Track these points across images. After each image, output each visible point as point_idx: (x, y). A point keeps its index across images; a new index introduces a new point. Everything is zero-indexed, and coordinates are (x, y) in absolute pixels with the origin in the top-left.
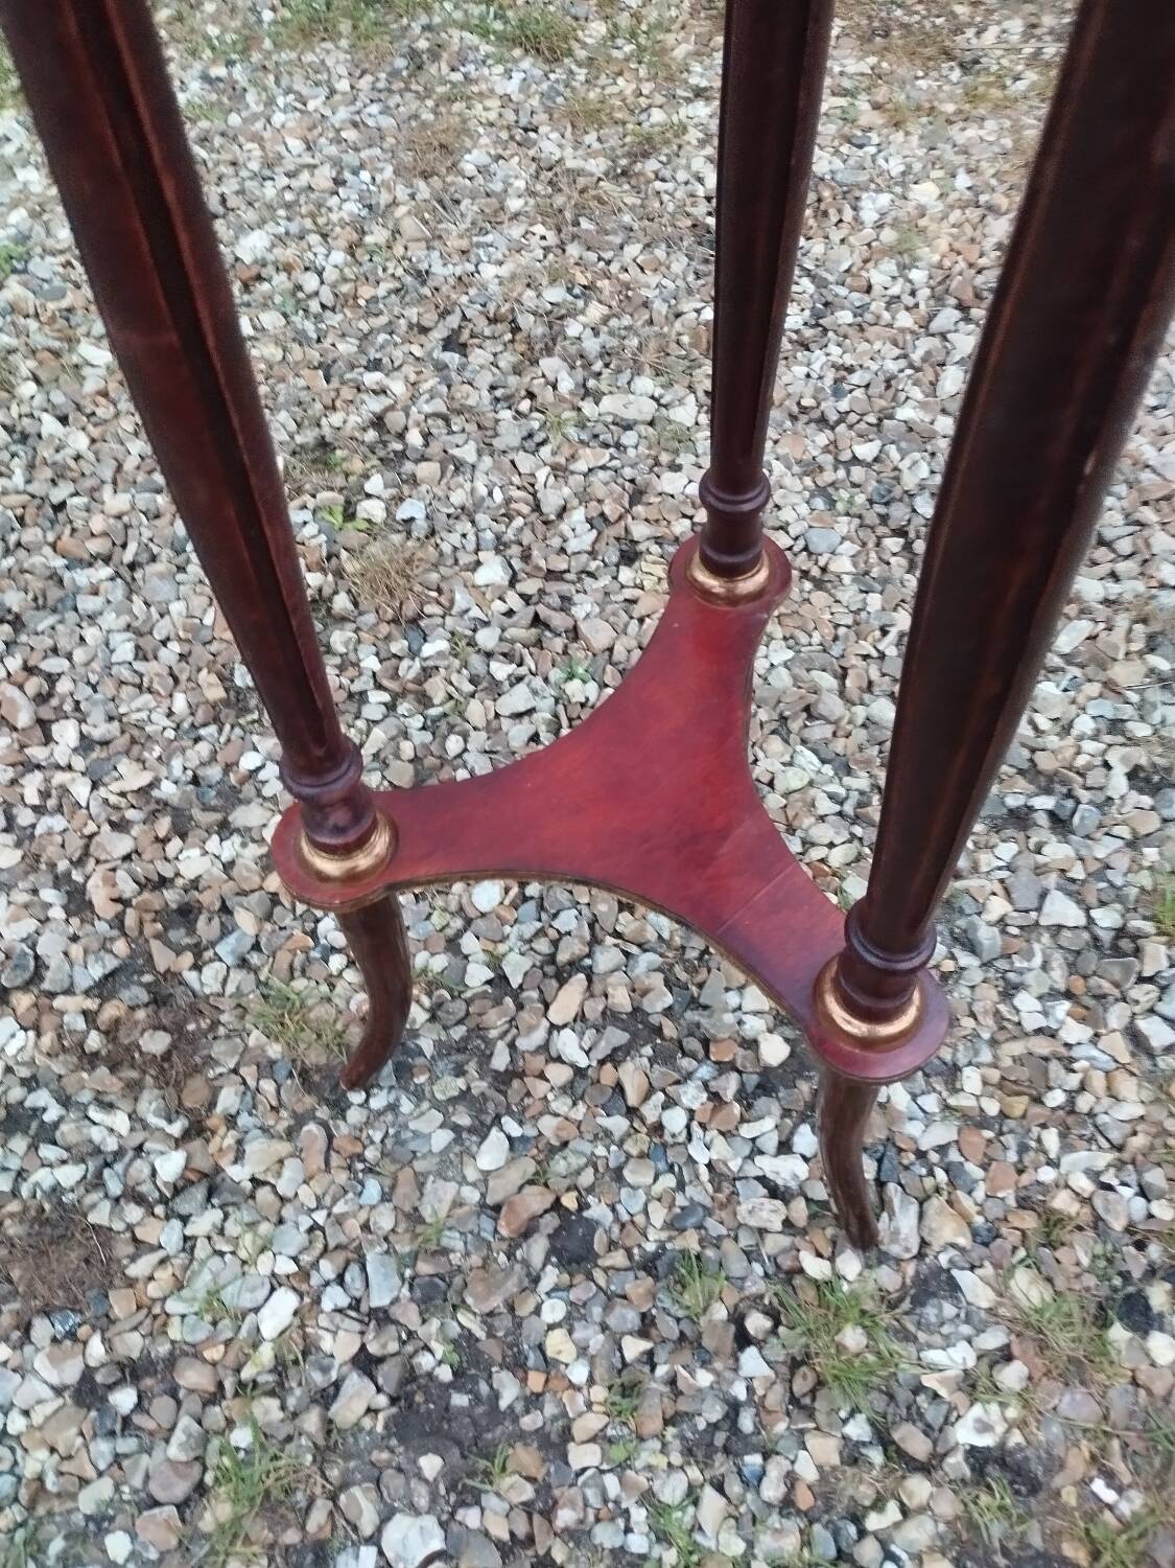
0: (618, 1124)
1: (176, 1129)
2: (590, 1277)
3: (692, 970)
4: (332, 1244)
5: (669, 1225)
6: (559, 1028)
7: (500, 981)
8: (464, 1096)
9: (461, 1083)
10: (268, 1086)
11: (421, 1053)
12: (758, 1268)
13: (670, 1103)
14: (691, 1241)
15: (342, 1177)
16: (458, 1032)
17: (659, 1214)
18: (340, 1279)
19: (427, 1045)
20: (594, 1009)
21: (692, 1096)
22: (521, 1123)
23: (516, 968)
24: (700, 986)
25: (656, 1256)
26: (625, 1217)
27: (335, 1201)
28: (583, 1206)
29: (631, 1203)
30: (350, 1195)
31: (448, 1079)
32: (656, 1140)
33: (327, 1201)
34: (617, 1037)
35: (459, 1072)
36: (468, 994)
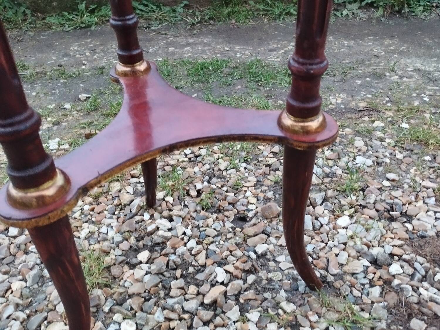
0: (212, 247)
1: (396, 282)
2: (238, 211)
3: (156, 295)
4: (325, 234)
5: (208, 218)
6: (222, 283)
7: (243, 310)
8: (269, 271)
9: (270, 275)
10: (356, 293)
11: (286, 291)
12: (186, 203)
13: (190, 250)
14: (203, 213)
15: (321, 254)
16: (267, 295)
17: (210, 221)
18: (322, 225)
19: (283, 293)
20: (205, 288)
21: (181, 249)
22: (249, 256)
23: (234, 313)
24: (156, 286)
25: (215, 212)
26: (221, 222)
27: (324, 248)
28: (233, 228)
29: (218, 225)
30: (318, 248)
31: (275, 279)
32: (201, 240)
33: (327, 248)
34: (200, 277)
35: (270, 280)
36: (260, 309)
